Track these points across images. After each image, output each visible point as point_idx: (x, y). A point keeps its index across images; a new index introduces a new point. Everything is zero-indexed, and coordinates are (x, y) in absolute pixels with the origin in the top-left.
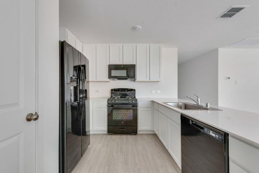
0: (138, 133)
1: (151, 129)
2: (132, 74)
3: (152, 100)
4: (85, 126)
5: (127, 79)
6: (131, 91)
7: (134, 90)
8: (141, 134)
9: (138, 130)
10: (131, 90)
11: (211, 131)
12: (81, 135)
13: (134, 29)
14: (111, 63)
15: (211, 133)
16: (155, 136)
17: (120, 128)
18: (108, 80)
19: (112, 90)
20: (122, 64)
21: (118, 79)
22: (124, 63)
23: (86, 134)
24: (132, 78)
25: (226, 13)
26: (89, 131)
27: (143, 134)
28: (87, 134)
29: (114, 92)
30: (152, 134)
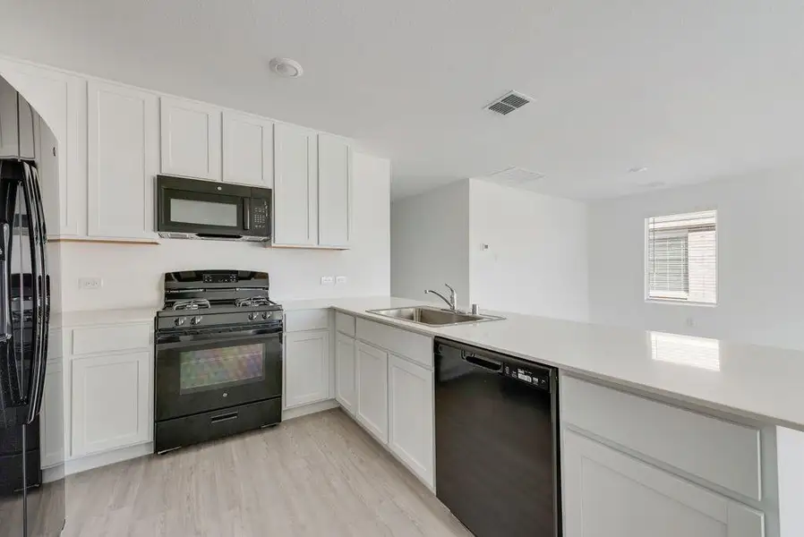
0: (285, 417)
1: (325, 396)
2: (259, 219)
3: (329, 306)
4: (38, 448)
5: (239, 237)
6: (249, 278)
7: (264, 276)
8: (294, 421)
9: (283, 409)
10: (247, 276)
11: (520, 371)
12: (21, 493)
13: (276, 66)
14: (166, 172)
15: (520, 376)
16: (338, 413)
17: (214, 419)
18: (155, 236)
19: (168, 277)
20: (218, 180)
21: (200, 235)
22: (227, 180)
23: (41, 484)
24: (259, 236)
25: (499, 101)
26: (60, 466)
27: (302, 418)
28: (47, 479)
29: (176, 283)
30: (330, 411)
